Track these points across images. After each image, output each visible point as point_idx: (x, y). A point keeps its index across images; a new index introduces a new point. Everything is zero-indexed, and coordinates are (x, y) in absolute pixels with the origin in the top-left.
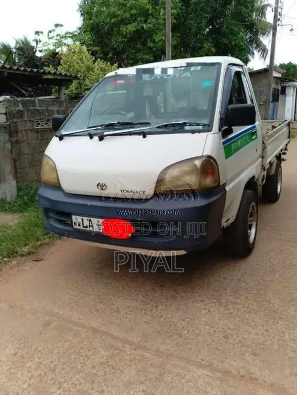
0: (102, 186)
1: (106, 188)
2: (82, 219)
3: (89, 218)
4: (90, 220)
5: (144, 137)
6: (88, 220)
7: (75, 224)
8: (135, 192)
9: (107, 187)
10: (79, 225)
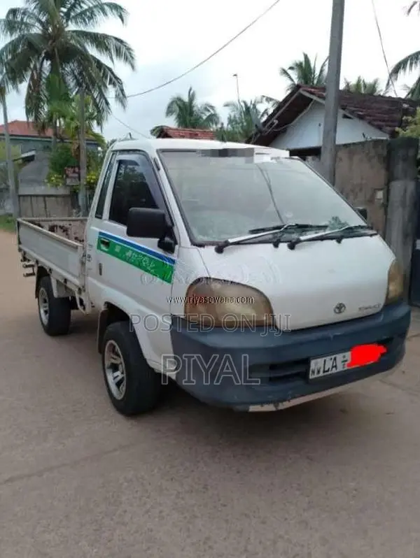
2: (324, 362)
4: (335, 359)
7: (313, 372)
10: (319, 372)
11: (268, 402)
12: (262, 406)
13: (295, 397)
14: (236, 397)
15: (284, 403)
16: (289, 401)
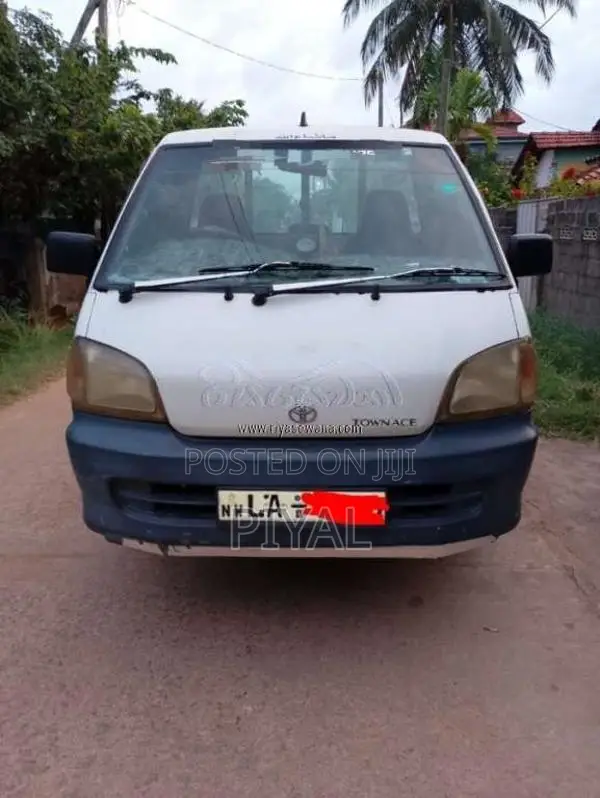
0: (303, 414)
1: (315, 415)
2: (250, 498)
3: (271, 493)
4: (275, 498)
5: (376, 298)
6: (266, 497)
7: (226, 511)
8: (392, 422)
9: (319, 414)
10: (238, 512)
11: (151, 540)
12: (141, 543)
13: (196, 544)
14: (102, 519)
15: (178, 548)
16: (188, 546)
